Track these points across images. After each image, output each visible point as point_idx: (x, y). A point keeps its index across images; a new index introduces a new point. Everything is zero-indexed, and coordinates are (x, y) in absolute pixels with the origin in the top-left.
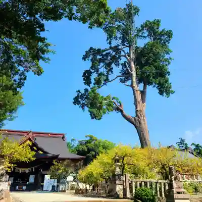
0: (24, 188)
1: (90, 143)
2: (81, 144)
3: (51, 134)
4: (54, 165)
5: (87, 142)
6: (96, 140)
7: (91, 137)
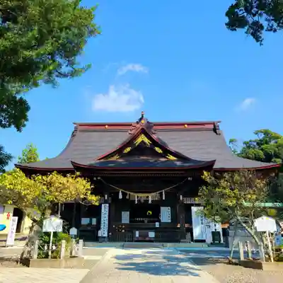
0: (152, 234)
1: (267, 143)
2: (249, 147)
3: (188, 124)
4: (206, 184)
5: (260, 143)
6: (278, 138)
7: (266, 133)
